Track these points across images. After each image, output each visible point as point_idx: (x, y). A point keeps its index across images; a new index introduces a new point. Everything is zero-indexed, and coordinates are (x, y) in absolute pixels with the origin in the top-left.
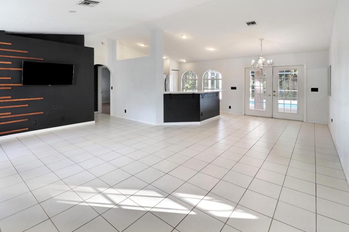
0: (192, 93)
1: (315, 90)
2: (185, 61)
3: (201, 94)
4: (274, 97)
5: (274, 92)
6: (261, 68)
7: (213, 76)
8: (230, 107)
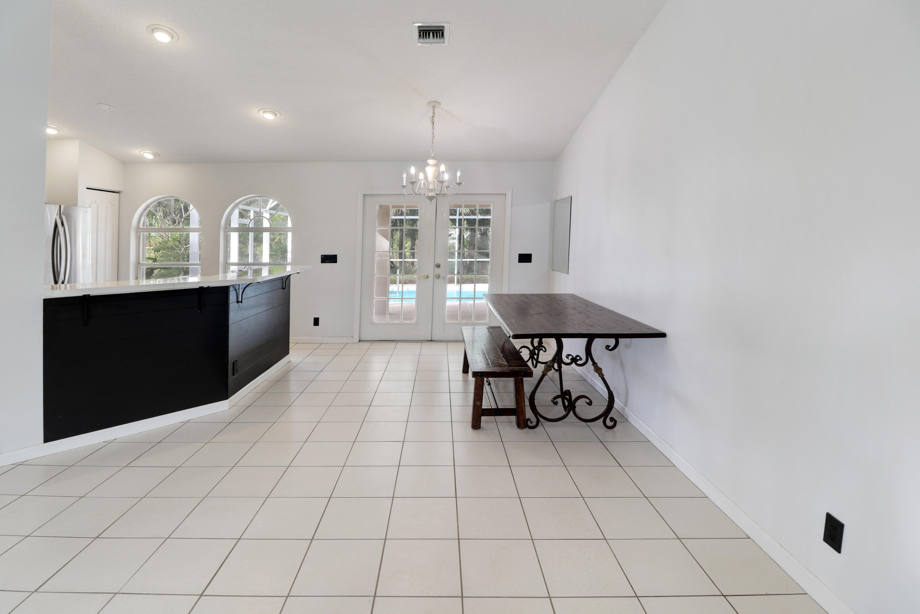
0: (197, 286)
1: (525, 258)
2: (149, 156)
3: (233, 286)
4: (436, 280)
5: (438, 266)
6: (430, 194)
7: (245, 221)
8: (316, 322)
